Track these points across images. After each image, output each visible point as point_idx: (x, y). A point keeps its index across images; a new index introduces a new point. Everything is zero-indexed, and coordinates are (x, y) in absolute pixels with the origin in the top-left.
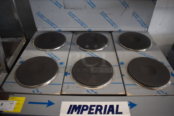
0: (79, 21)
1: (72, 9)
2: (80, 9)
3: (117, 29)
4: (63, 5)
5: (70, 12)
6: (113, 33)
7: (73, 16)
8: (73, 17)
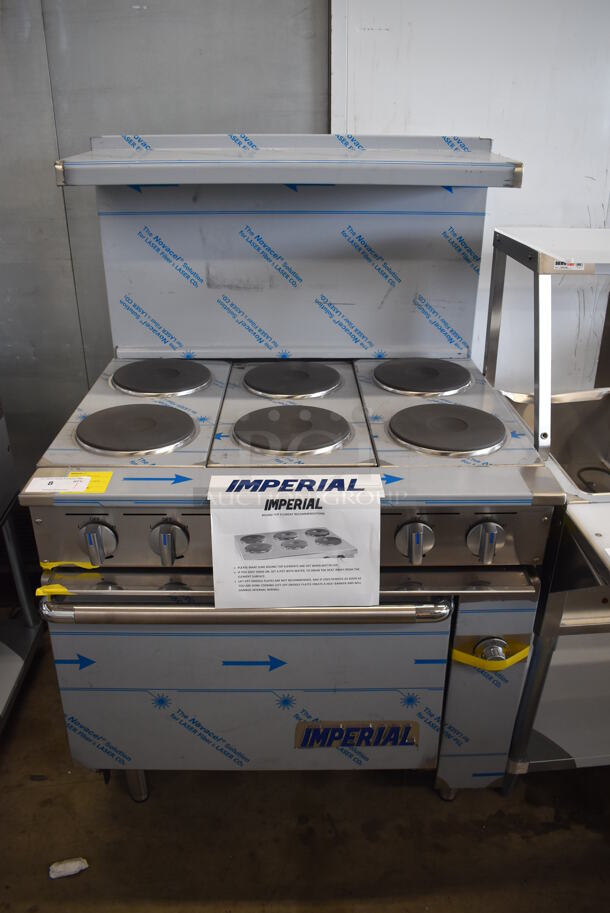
0: (251, 327)
1: (230, 287)
2: (257, 288)
3: (370, 353)
4: (203, 276)
5: (225, 298)
6: (356, 364)
7: (232, 309)
8: (232, 313)
